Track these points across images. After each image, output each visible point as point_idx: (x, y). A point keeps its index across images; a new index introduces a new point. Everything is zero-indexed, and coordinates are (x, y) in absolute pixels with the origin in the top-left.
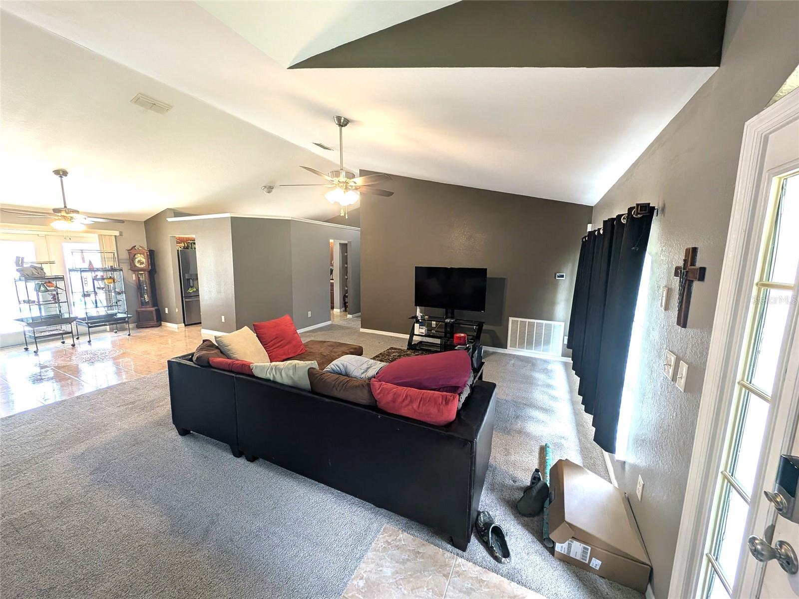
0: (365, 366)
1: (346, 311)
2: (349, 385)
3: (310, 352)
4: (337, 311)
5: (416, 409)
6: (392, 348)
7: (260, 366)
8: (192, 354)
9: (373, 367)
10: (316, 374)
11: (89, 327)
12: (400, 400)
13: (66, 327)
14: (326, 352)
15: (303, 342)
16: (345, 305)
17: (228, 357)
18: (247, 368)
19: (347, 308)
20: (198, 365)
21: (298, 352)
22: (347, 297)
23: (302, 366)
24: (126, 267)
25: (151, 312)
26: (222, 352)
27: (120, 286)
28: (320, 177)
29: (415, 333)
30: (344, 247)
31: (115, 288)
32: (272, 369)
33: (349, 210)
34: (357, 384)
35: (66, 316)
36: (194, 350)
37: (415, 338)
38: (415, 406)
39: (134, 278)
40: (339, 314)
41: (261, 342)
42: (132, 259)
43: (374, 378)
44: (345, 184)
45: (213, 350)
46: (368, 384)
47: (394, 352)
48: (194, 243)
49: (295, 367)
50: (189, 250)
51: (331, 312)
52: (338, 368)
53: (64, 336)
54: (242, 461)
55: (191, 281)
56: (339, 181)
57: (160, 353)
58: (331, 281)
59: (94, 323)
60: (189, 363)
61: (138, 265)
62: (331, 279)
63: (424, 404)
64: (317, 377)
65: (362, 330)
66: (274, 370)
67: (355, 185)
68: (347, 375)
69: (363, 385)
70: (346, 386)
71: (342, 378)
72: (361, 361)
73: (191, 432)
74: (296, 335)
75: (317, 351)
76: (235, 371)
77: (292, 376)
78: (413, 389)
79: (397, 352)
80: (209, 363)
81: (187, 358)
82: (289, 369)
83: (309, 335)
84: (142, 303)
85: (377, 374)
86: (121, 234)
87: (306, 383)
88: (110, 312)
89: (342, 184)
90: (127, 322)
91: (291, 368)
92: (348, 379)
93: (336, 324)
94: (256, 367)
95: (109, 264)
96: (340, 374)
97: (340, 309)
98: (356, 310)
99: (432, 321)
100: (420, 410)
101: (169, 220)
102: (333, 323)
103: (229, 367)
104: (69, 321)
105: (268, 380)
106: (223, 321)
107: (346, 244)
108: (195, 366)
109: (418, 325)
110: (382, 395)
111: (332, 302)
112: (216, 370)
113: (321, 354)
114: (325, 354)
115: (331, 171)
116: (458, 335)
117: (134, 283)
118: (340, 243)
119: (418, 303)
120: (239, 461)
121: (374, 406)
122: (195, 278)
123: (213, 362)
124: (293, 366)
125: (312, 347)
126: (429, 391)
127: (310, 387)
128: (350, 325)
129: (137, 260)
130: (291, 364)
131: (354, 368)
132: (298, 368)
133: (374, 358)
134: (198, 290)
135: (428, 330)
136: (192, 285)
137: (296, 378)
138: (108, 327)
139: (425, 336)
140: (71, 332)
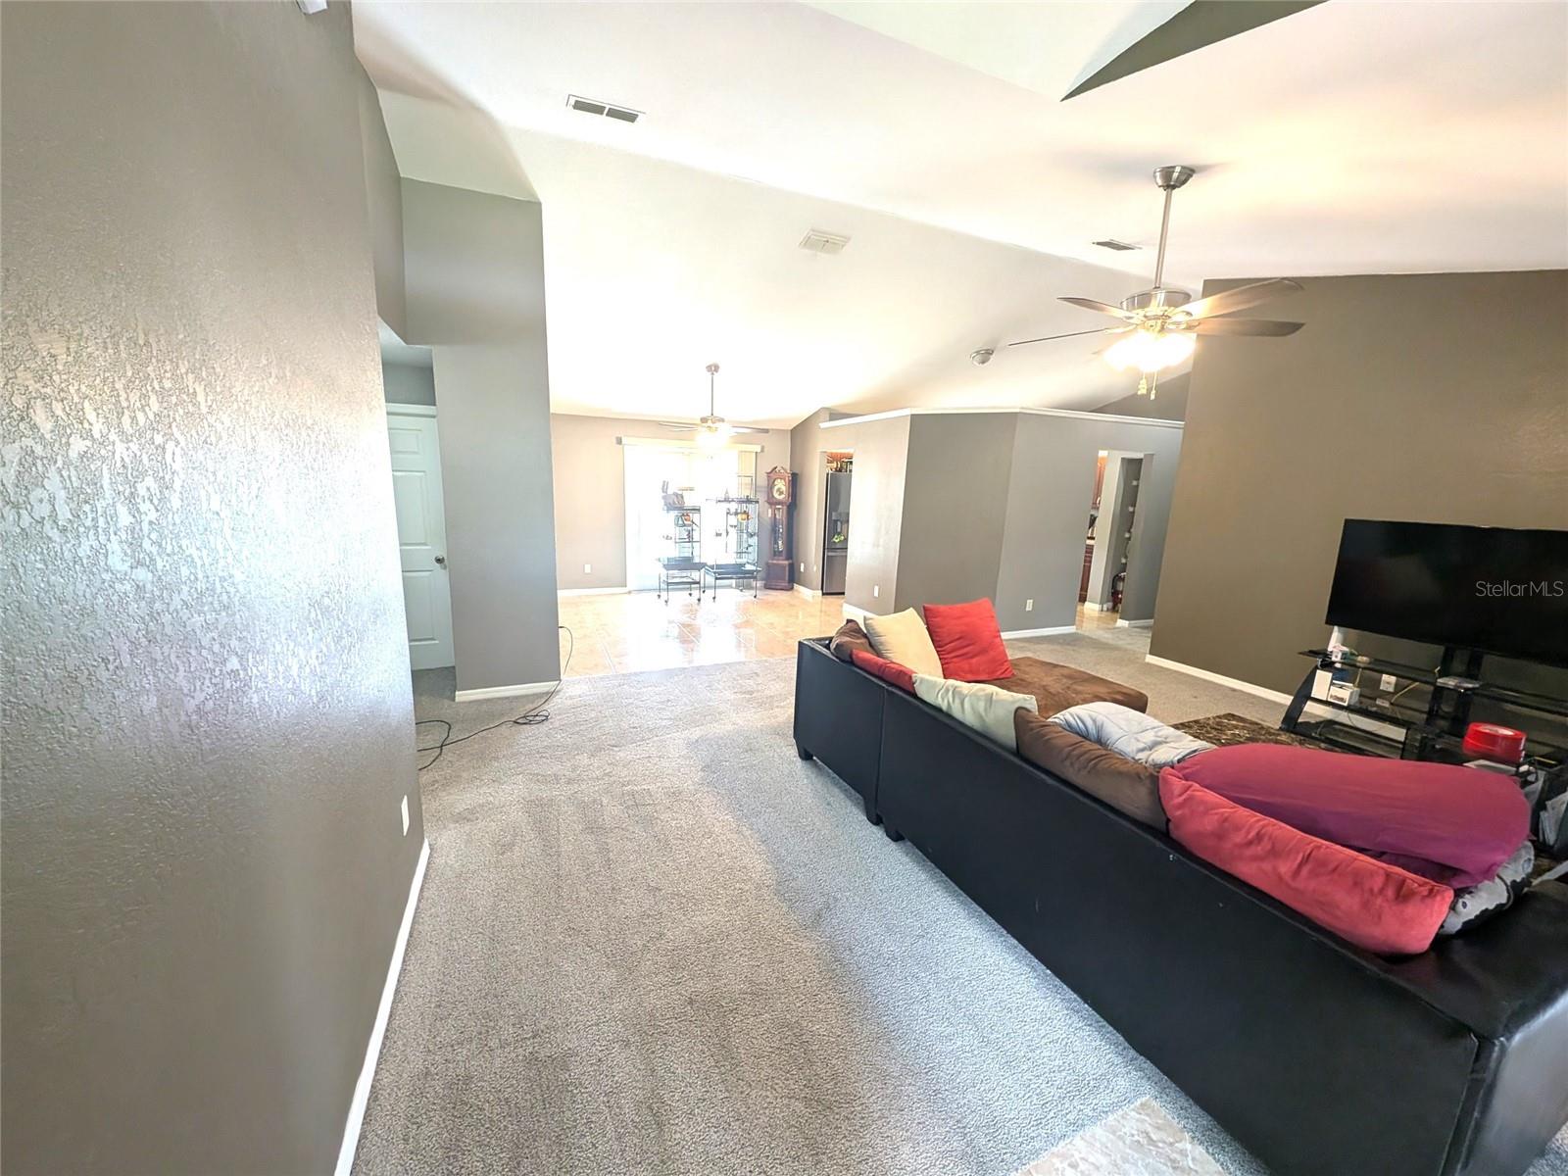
0: (1149, 737)
1: (1114, 609)
2: (1103, 765)
3: (1022, 680)
4: (1092, 608)
5: (1287, 878)
6: (1233, 715)
7: (927, 681)
8: (831, 639)
9: (1172, 744)
10: (1032, 722)
11: (717, 579)
12: (1239, 838)
13: (695, 575)
14: (1056, 688)
15: (1010, 658)
16: (1115, 599)
17: (879, 654)
18: (907, 678)
19: (1120, 606)
20: (837, 657)
21: (999, 673)
22: (1123, 579)
23: (1003, 700)
24: (762, 498)
25: (783, 567)
26: (871, 645)
27: (753, 526)
28: (1100, 313)
29: (1314, 694)
30: (1133, 468)
31: (747, 527)
32: (947, 690)
33: (1159, 382)
34: (1123, 768)
35: (696, 560)
36: (832, 633)
37: (1310, 707)
38: (1285, 868)
39: (770, 515)
40: (1096, 614)
41: (932, 640)
42: (771, 487)
43: (1173, 767)
44: (1160, 322)
45: (858, 638)
46: (1153, 777)
47: (1236, 727)
48: (851, 463)
49: (990, 699)
50: (843, 474)
51: (1079, 608)
52: (1081, 725)
53: (693, 586)
54: (877, 833)
55: (839, 523)
56: (1145, 316)
57: (788, 630)
58: (1089, 542)
59: (722, 572)
60: (825, 651)
61: (776, 495)
62: (1089, 538)
63: (1313, 874)
64: (1032, 729)
65: (1152, 659)
66: (950, 693)
67: (1188, 318)
68: (1100, 741)
69: (1138, 776)
70: (1096, 764)
71: (1087, 745)
72: (1140, 724)
73: (815, 758)
74: (998, 639)
75: (1036, 680)
76: (887, 679)
77: (983, 714)
78: (1283, 825)
79: (1243, 728)
80: (851, 656)
81: (823, 642)
82: (979, 699)
83: (1022, 647)
84: (775, 552)
85: (1179, 761)
86: (762, 451)
87: (1007, 734)
88: (739, 561)
89: (1152, 322)
90: (755, 578)
91: (983, 698)
92: (1104, 752)
93: (1087, 634)
94: (922, 680)
95: (746, 493)
96: (1085, 736)
97: (1102, 603)
98: (1143, 611)
99: (1382, 672)
100: (1299, 884)
101: (823, 425)
102: (1079, 632)
103: (879, 670)
104: (699, 566)
105: (939, 710)
106: (876, 594)
107: (1141, 460)
108: (831, 656)
109: (1330, 675)
110: (1186, 811)
111: (1084, 587)
112: (859, 671)
113: (1044, 687)
114: (1052, 690)
115: (1129, 295)
116: (1487, 729)
117: (769, 521)
118: (1123, 459)
119: (1338, 614)
120: (875, 831)
121: (1161, 831)
122: (844, 518)
123: (858, 657)
124: (986, 695)
125: (1027, 669)
126: (1338, 847)
127: (1014, 745)
128: (1120, 643)
129: (776, 488)
130: (984, 690)
131: (1121, 733)
132: (997, 701)
133: (1176, 727)
134: (846, 539)
135: (1361, 695)
136: (839, 530)
137: (990, 719)
138: (734, 581)
139: (1349, 709)
140: (699, 583)
